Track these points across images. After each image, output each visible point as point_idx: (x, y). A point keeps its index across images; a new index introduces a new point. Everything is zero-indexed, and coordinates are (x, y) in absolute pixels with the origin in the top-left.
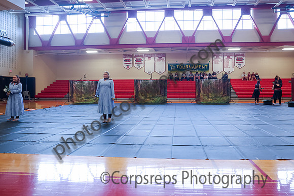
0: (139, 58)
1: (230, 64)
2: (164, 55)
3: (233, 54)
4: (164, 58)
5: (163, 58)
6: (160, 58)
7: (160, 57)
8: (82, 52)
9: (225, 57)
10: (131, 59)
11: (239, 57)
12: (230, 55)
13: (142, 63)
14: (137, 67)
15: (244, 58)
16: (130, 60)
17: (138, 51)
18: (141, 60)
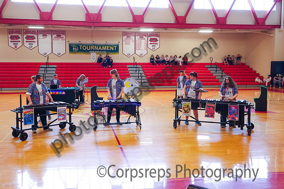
0: (31, 36)
1: (143, 46)
2: (64, 32)
3: (146, 34)
4: (64, 36)
5: (62, 36)
6: (59, 36)
9: (137, 38)
10: (20, 36)
11: (153, 38)
12: (142, 35)
13: (35, 42)
14: (28, 46)
15: (158, 39)
16: (18, 38)
17: (29, 27)
18: (33, 38)
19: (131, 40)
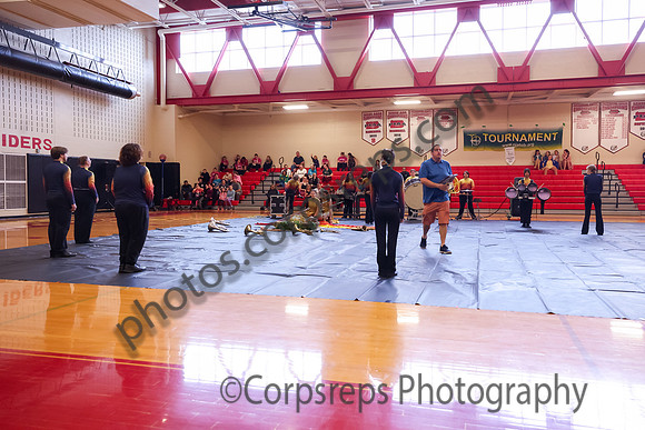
0: (397, 120)
1: (618, 130)
2: (454, 112)
3: (625, 105)
5: (451, 117)
6: (446, 118)
7: (446, 115)
8: (275, 108)
10: (380, 122)
11: (642, 112)
12: (617, 107)
13: (403, 131)
14: (393, 138)
16: (377, 125)
17: (396, 103)
18: (401, 124)
19: (590, 120)
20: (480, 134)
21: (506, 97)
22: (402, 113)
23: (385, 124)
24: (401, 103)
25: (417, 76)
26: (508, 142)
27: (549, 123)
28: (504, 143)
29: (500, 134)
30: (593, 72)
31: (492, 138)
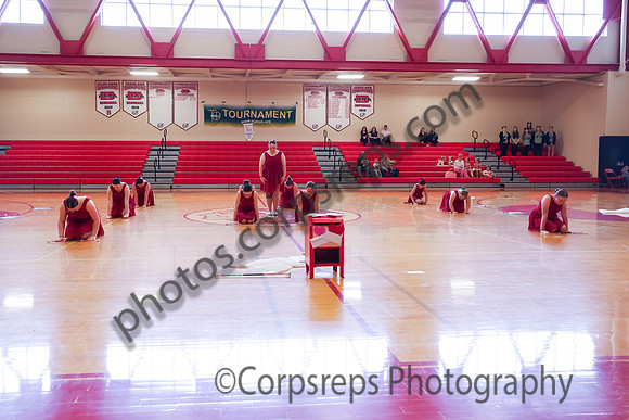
0: (135, 92)
1: (342, 111)
2: (194, 85)
3: (347, 87)
4: (195, 92)
5: (192, 91)
6: (185, 92)
7: (186, 89)
9: (331, 94)
10: (116, 92)
11: (362, 95)
12: (341, 89)
13: (142, 103)
14: (130, 111)
15: (371, 96)
17: (131, 73)
18: (139, 96)
19: (319, 100)
20: (220, 110)
21: (244, 74)
22: (140, 84)
23: (121, 95)
24: (137, 73)
25: (154, 46)
26: (247, 118)
27: (284, 102)
28: (243, 119)
29: (240, 110)
30: (319, 55)
31: (232, 114)
